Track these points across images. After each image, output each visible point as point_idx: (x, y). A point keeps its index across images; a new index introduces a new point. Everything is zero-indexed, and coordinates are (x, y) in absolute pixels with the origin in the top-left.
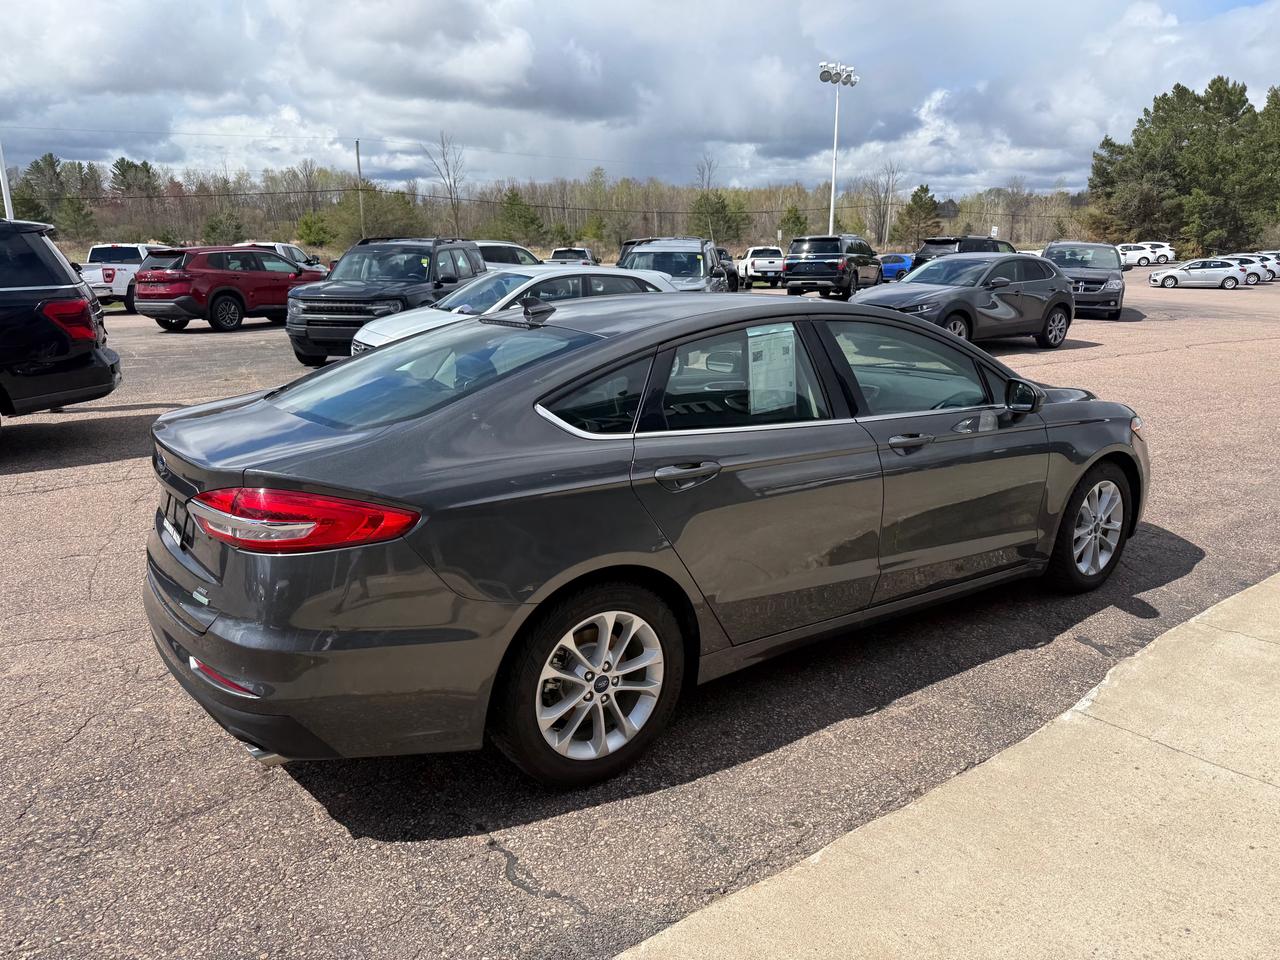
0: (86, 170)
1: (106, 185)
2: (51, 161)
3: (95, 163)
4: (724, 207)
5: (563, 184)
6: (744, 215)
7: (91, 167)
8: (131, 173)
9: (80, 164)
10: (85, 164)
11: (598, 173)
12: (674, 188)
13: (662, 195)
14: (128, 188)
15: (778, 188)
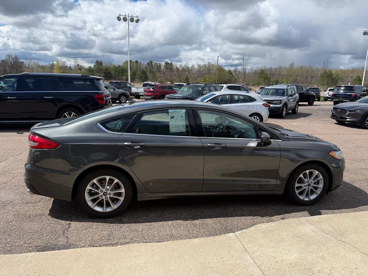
0: (158, 64)
1: (162, 68)
2: (151, 62)
3: (161, 63)
4: (332, 75)
5: (281, 67)
6: (339, 78)
7: (160, 64)
8: (168, 65)
9: (157, 63)
10: (158, 63)
11: (292, 64)
12: (317, 69)
13: (313, 71)
14: (167, 69)
15: (356, 69)
